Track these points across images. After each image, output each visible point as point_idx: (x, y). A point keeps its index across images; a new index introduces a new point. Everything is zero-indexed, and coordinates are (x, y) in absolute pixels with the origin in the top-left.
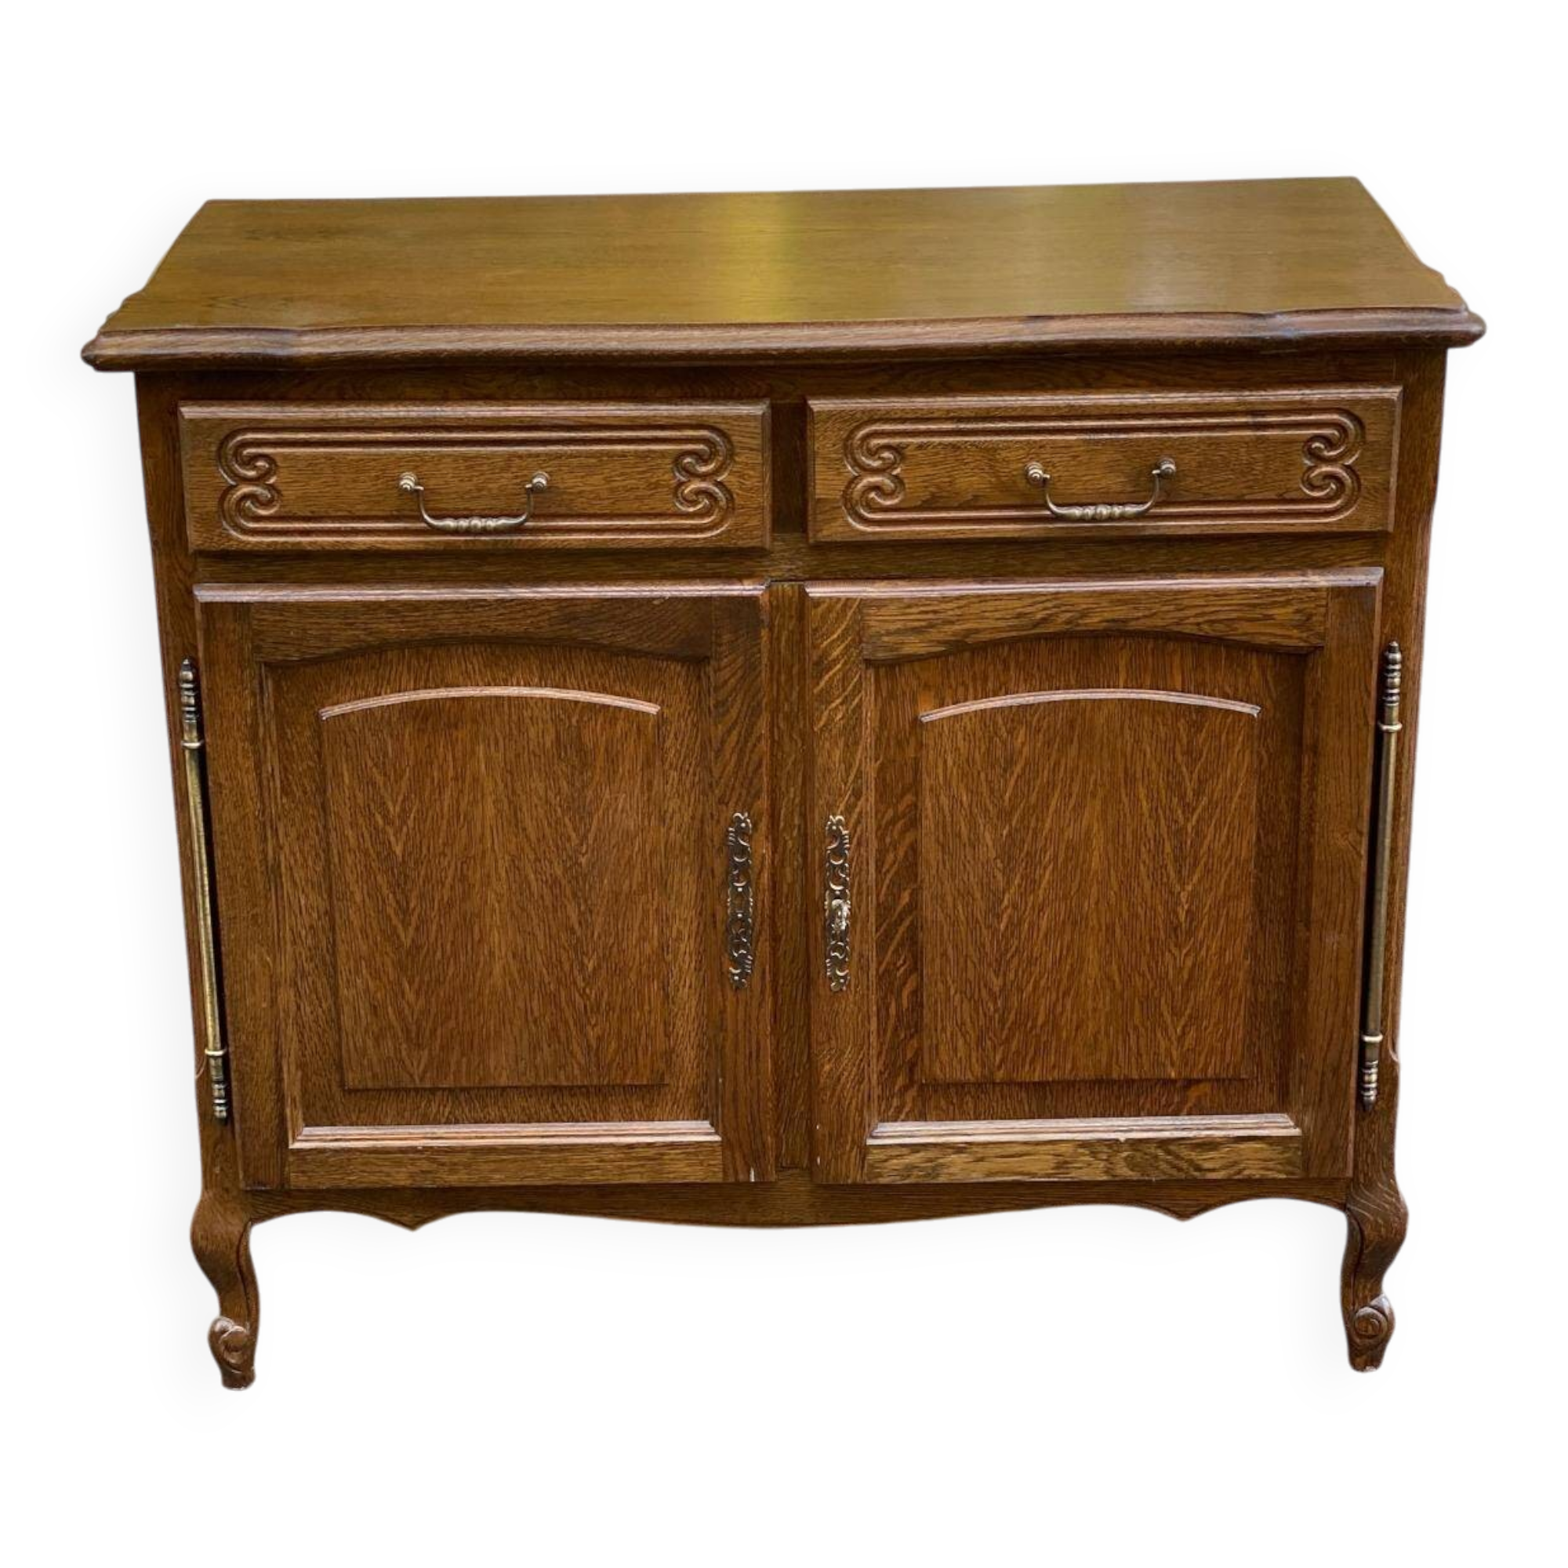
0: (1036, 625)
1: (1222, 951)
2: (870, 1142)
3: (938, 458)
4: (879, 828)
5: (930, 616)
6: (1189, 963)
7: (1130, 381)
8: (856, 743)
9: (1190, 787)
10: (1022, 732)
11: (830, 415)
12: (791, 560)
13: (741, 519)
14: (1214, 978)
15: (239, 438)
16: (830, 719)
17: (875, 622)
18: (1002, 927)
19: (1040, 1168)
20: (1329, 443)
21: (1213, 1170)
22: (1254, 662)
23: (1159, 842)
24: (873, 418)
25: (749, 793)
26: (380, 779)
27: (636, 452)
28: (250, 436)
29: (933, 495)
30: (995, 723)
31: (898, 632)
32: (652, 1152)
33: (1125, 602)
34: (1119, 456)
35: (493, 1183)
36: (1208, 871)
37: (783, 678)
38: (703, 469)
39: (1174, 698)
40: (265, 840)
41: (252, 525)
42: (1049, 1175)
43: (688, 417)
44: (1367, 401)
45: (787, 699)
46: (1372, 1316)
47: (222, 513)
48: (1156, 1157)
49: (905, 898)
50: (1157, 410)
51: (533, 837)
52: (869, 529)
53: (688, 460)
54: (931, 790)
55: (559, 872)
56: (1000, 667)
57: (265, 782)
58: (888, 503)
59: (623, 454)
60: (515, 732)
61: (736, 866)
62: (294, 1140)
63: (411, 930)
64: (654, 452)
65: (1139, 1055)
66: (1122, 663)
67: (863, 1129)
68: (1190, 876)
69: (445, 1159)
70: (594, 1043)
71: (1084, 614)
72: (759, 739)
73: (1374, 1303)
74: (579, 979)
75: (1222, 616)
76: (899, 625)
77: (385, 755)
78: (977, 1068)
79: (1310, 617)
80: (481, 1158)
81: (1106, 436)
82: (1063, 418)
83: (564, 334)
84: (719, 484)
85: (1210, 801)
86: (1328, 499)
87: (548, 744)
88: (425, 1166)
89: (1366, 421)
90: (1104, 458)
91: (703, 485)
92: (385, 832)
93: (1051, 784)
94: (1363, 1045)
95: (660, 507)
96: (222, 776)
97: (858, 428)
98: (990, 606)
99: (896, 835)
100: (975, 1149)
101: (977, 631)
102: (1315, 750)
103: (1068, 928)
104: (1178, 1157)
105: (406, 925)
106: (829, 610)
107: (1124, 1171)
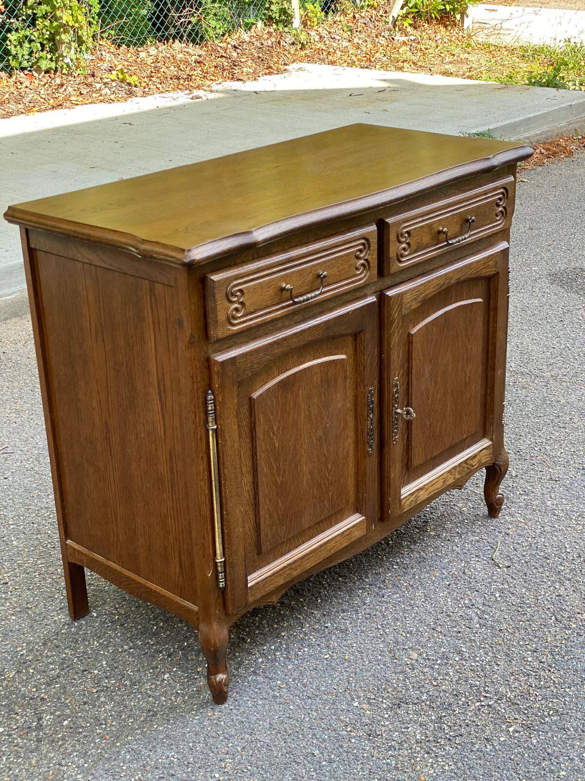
1: (475, 388)
2: (401, 497)
3: (419, 232)
5: (418, 293)
6: (469, 395)
9: (469, 333)
10: (434, 329)
11: (393, 223)
13: (371, 272)
15: (232, 284)
16: (395, 341)
17: (406, 299)
18: (429, 402)
20: (501, 200)
22: (480, 283)
23: (463, 355)
24: (404, 221)
25: (373, 379)
26: (272, 418)
27: (345, 254)
28: (235, 282)
29: (417, 247)
30: (428, 329)
31: (410, 301)
32: (349, 532)
35: (308, 568)
36: (473, 361)
38: (362, 255)
39: (464, 303)
41: (236, 322)
43: (358, 236)
44: (509, 183)
47: (227, 320)
48: (464, 467)
51: (314, 422)
52: (402, 265)
53: (358, 253)
54: (415, 358)
55: (321, 433)
58: (407, 253)
59: (342, 256)
61: (370, 408)
62: (250, 582)
63: (280, 477)
64: (350, 252)
65: (458, 434)
66: (454, 295)
67: (400, 492)
68: (469, 365)
69: (293, 566)
70: (331, 497)
71: (451, 279)
74: (327, 474)
76: (411, 299)
77: (273, 406)
78: (424, 457)
79: (497, 263)
80: (303, 560)
82: (446, 208)
84: (365, 260)
85: (474, 336)
86: (500, 219)
87: (319, 382)
88: (288, 572)
89: (507, 191)
90: (455, 221)
91: (362, 261)
92: (273, 439)
93: (441, 345)
95: (352, 274)
97: (400, 227)
98: (431, 284)
100: (426, 487)
101: (427, 295)
103: (444, 396)
104: (468, 464)
105: (279, 475)
106: (394, 299)
107: (458, 476)
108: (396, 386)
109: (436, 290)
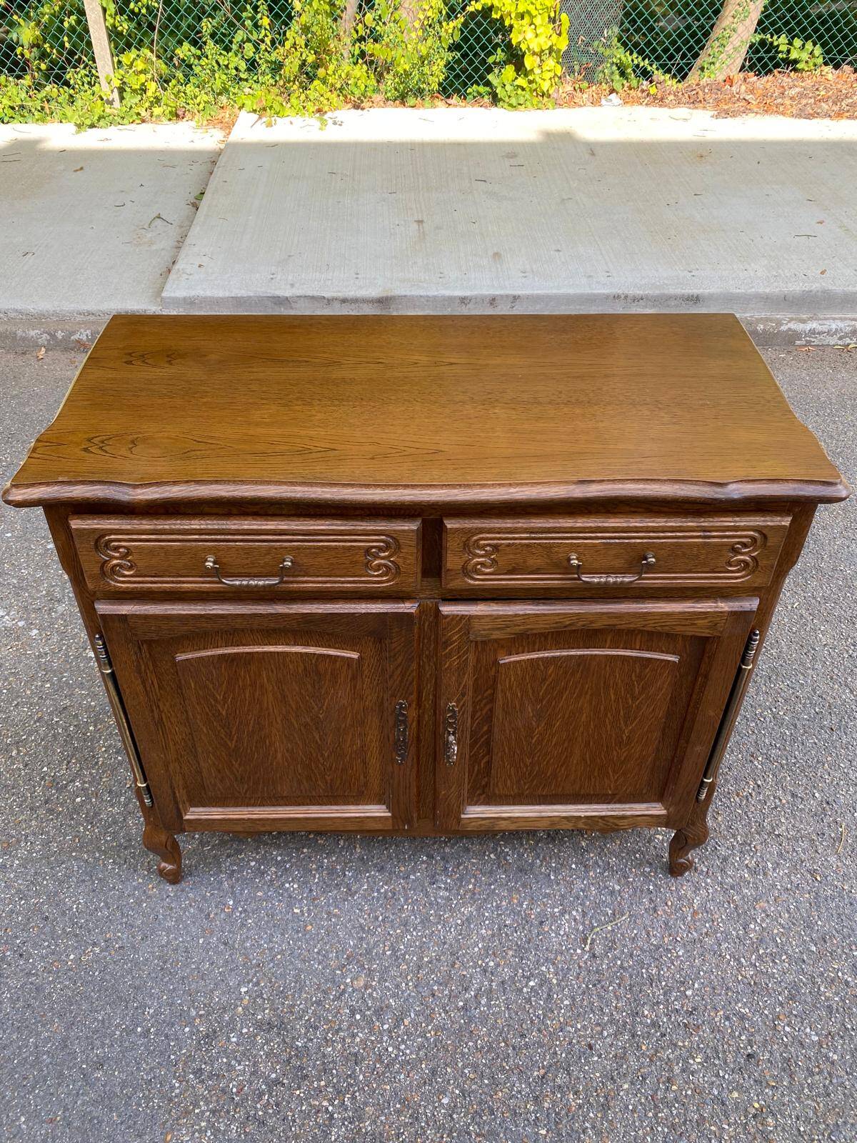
0: (565, 627)
1: (642, 751)
2: (463, 816)
3: (518, 551)
4: (473, 702)
5: (508, 623)
6: (625, 754)
7: (633, 509)
8: (464, 674)
9: (637, 690)
10: (552, 668)
11: (457, 530)
12: (432, 590)
13: (404, 579)
14: (637, 759)
15: (107, 538)
16: (451, 665)
17: (476, 625)
18: (534, 741)
19: (542, 825)
20: (745, 545)
22: (680, 639)
23: (617, 711)
24: (481, 531)
25: (406, 692)
26: (211, 686)
27: (345, 546)
28: (113, 537)
29: (514, 567)
30: (538, 665)
31: (489, 629)
32: (358, 820)
33: (616, 617)
34: (622, 551)
36: (640, 722)
37: (426, 641)
38: (382, 554)
39: (635, 654)
40: (152, 711)
41: (121, 579)
43: (374, 530)
44: (772, 526)
45: (427, 649)
47: (103, 573)
48: (597, 821)
49: (485, 728)
50: (649, 528)
51: (294, 707)
52: (477, 583)
53: (374, 550)
54: (502, 691)
55: (308, 720)
56: (543, 639)
57: (148, 689)
58: (488, 570)
59: (336, 548)
60: (282, 666)
61: (400, 721)
62: (186, 814)
63: (234, 742)
64: (354, 547)
65: (595, 786)
66: (609, 638)
67: (460, 811)
68: (631, 724)
70: (329, 782)
71: (592, 622)
72: (412, 671)
73: (685, 857)
74: (321, 759)
75: (668, 624)
76: (489, 627)
77: (212, 675)
78: (516, 791)
79: (716, 624)
81: (617, 541)
83: (299, 488)
84: (390, 561)
85: (646, 696)
86: (738, 571)
87: (300, 671)
88: (250, 823)
89: (769, 536)
90: (614, 552)
91: (382, 561)
92: (216, 706)
93: (565, 688)
94: (703, 782)
95: (361, 572)
96: (125, 686)
97: (472, 536)
99: (482, 705)
100: (512, 819)
101: (532, 629)
102: (706, 677)
103: (567, 742)
104: (607, 821)
105: (231, 740)
106: (452, 620)
107: (582, 826)
108: (453, 711)
109: (554, 628)
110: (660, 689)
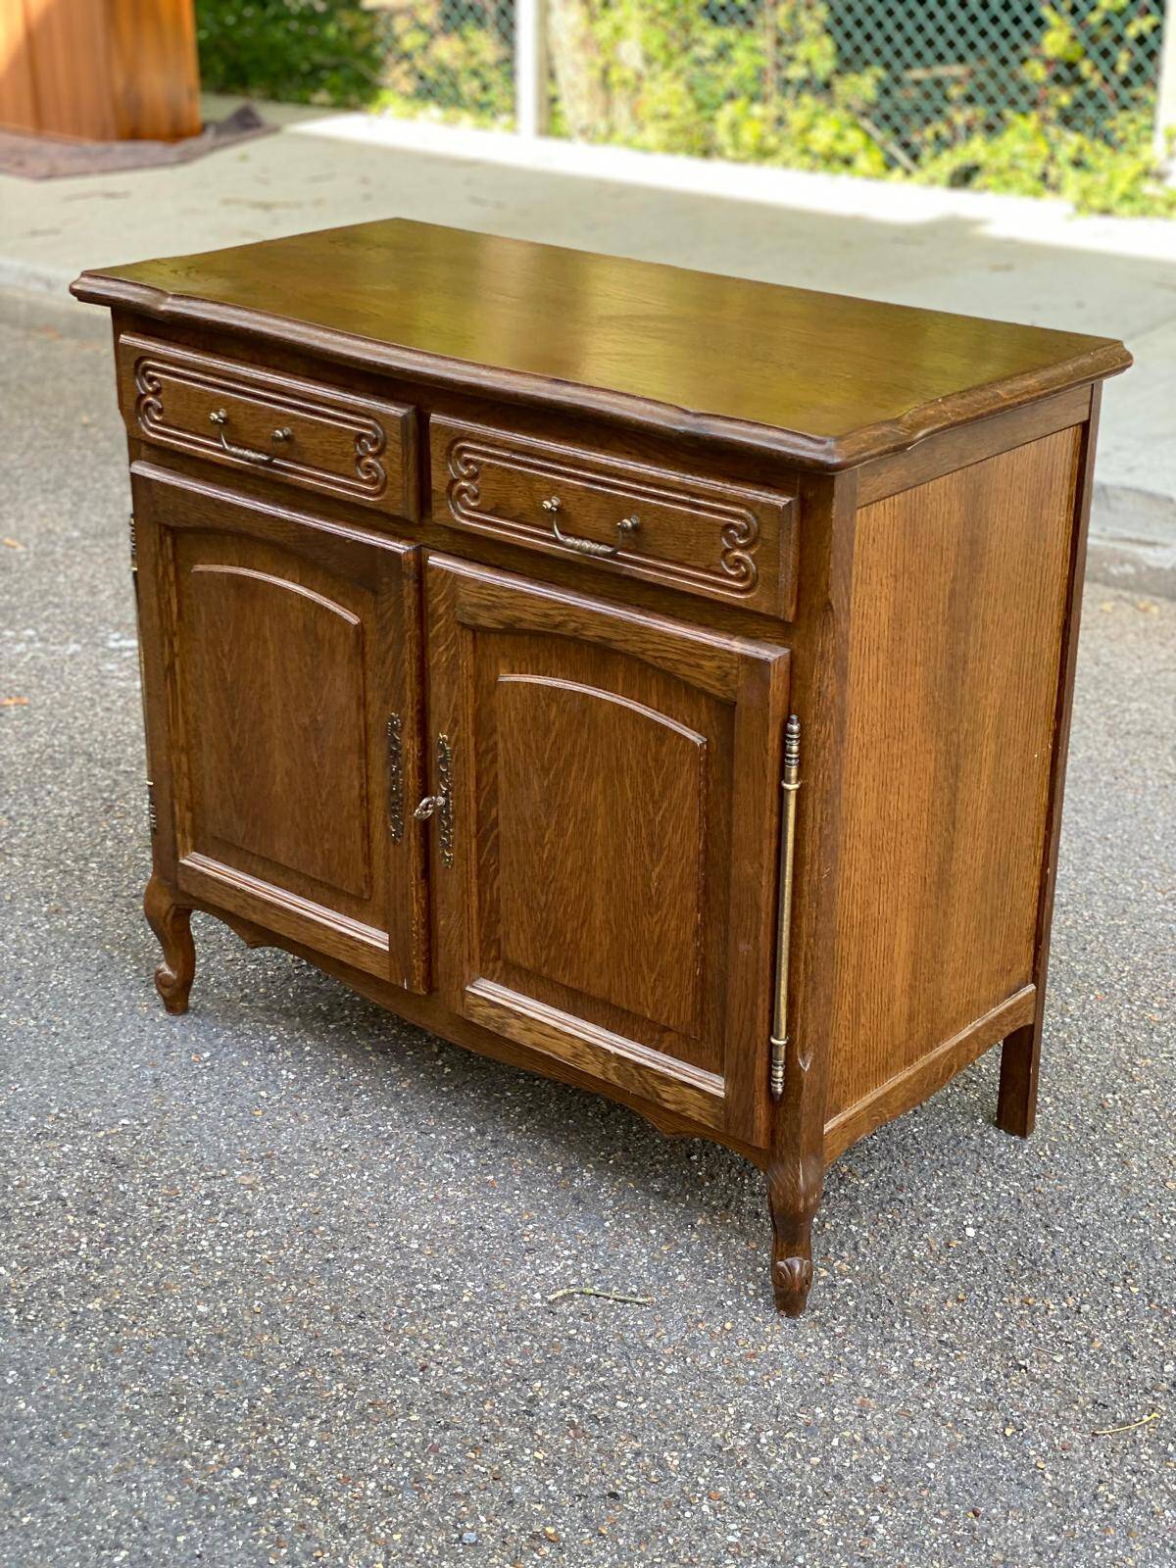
0: (556, 626)
1: (678, 929)
2: (468, 988)
3: (500, 477)
5: (493, 599)
6: (658, 931)
8: (456, 683)
9: (657, 789)
10: (554, 709)
11: (441, 427)
13: (392, 494)
14: (674, 949)
15: (145, 363)
16: (439, 660)
17: (465, 595)
18: (545, 856)
19: (562, 1051)
20: (739, 532)
21: (667, 1101)
22: (703, 702)
23: (639, 828)
24: (466, 437)
25: (400, 700)
26: (219, 624)
27: (335, 426)
28: (150, 363)
29: (497, 504)
31: (476, 605)
32: (352, 944)
33: (611, 625)
34: (605, 506)
36: (668, 862)
38: (372, 450)
39: (648, 713)
40: (163, 646)
41: (152, 425)
42: (569, 1060)
43: (362, 407)
44: (766, 504)
46: (782, 1269)
48: (633, 1075)
49: (492, 816)
50: (629, 475)
51: (293, 690)
52: (463, 521)
53: (364, 441)
54: (502, 736)
55: (307, 722)
56: (547, 654)
57: (163, 606)
58: (474, 504)
59: (329, 426)
60: (283, 613)
62: (184, 858)
63: (236, 735)
64: (345, 429)
65: (628, 991)
66: (620, 676)
67: (466, 978)
68: (658, 861)
70: (327, 853)
71: (585, 626)
72: (404, 662)
73: (789, 1260)
75: (670, 656)
76: (475, 600)
77: (222, 607)
78: (532, 961)
79: (727, 675)
81: (599, 488)
82: (573, 466)
84: (379, 463)
85: (670, 804)
86: (739, 579)
87: (300, 628)
89: (763, 521)
90: (597, 505)
91: (372, 461)
92: (222, 661)
93: (573, 756)
94: (771, 1044)
95: (347, 471)
96: (142, 595)
97: (455, 442)
98: (529, 602)
100: (526, 1020)
101: (521, 620)
103: (584, 874)
104: (646, 1082)
105: (234, 730)
106: (438, 576)
107: (613, 1078)
108: (444, 749)
109: (543, 625)
110: (684, 796)
